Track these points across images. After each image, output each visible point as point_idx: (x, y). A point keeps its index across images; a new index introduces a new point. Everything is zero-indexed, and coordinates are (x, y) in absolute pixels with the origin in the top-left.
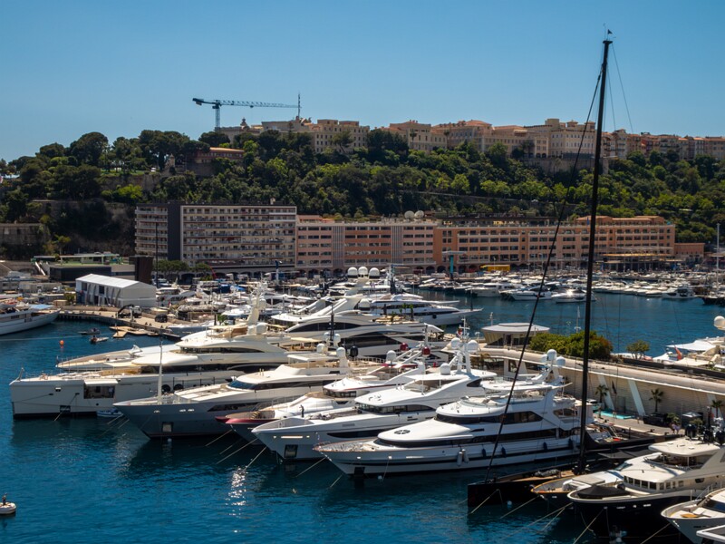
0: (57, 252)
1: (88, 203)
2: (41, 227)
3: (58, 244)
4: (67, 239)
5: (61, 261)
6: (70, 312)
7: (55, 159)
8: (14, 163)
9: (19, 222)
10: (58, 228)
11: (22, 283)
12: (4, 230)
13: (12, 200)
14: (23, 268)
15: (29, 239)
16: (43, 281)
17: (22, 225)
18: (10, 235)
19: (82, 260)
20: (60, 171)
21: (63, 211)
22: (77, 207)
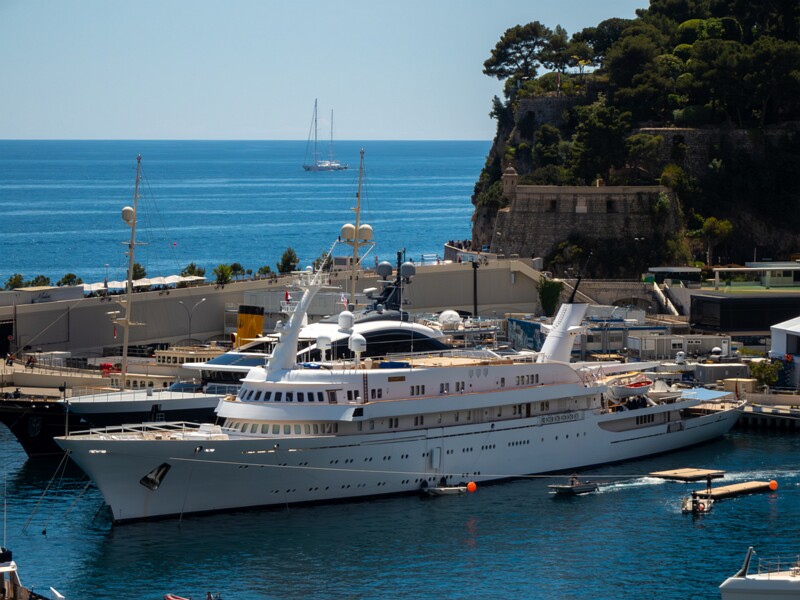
0: (700, 258)
1: (775, 133)
2: (665, 196)
3: (702, 237)
4: (724, 226)
5: (717, 279)
6: (767, 410)
7: (687, 24)
8: (586, 35)
9: (607, 182)
10: (699, 199)
11: (632, 335)
12: (575, 203)
13: (591, 127)
14: (623, 296)
15: (634, 225)
16: (677, 330)
17: (619, 189)
18: (590, 213)
19: (768, 278)
20: (707, 55)
21: (713, 155)
22: (748, 145)
